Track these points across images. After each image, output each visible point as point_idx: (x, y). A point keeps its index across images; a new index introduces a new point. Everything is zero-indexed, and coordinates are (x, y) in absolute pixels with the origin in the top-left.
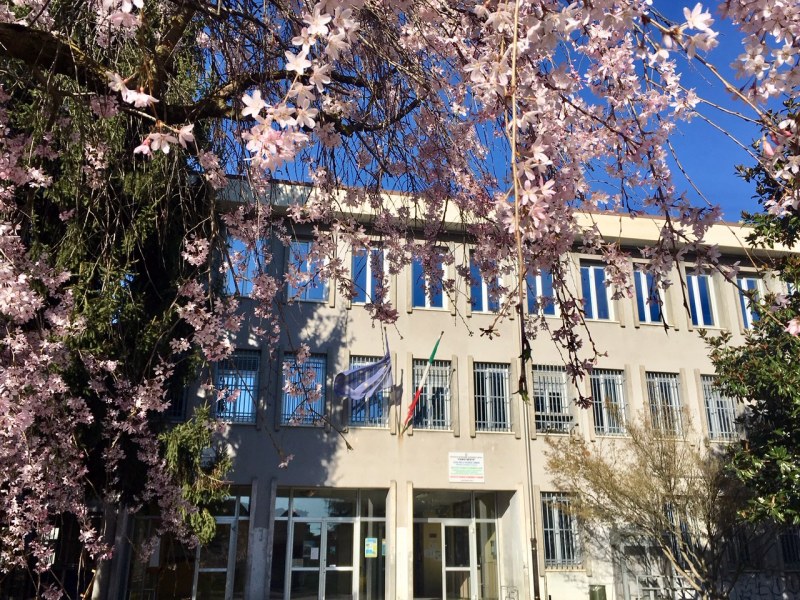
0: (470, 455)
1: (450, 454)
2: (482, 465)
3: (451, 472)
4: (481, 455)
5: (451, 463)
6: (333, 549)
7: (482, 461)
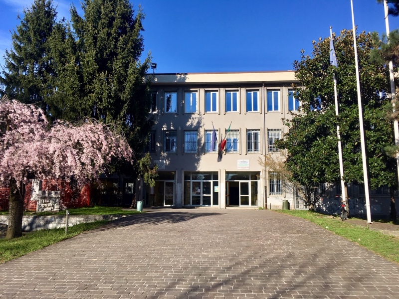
0: (245, 160)
1: (238, 160)
2: (249, 163)
3: (238, 166)
4: (249, 160)
5: (238, 163)
6: (205, 189)
7: (249, 162)
